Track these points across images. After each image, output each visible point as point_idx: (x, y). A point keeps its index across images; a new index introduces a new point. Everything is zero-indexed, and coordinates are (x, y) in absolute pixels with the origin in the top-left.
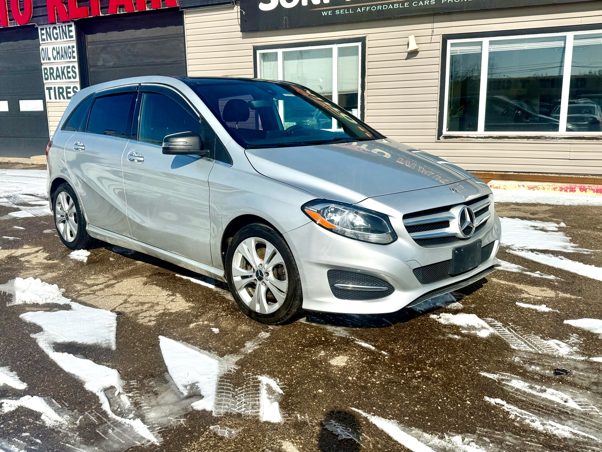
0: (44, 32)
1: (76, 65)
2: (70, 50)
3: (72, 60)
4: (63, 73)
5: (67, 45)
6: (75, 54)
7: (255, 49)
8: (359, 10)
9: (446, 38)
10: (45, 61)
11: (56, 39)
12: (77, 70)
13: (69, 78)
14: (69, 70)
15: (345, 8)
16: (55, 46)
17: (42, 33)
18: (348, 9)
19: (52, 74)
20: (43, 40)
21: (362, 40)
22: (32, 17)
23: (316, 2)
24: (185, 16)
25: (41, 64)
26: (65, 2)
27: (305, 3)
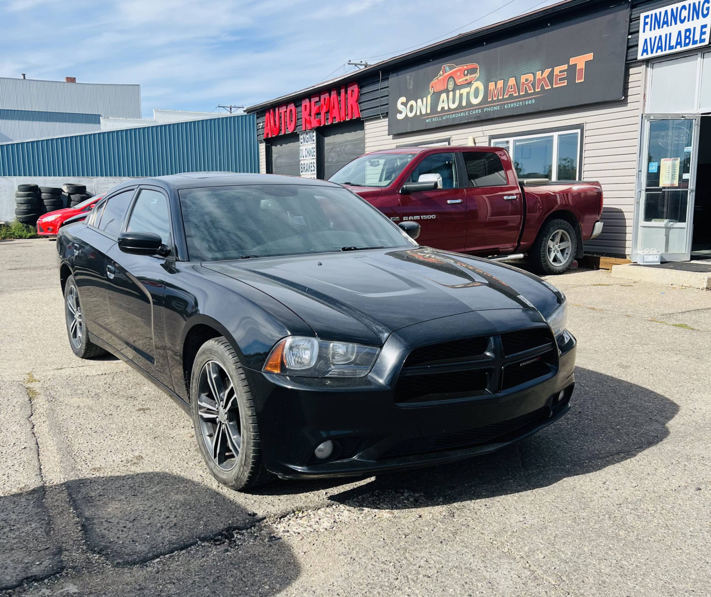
0: (302, 137)
1: (315, 161)
2: (313, 151)
3: (313, 157)
4: (309, 167)
5: (312, 147)
6: (315, 154)
8: (444, 118)
9: (491, 137)
10: (302, 158)
11: (307, 142)
12: (315, 165)
13: (312, 171)
14: (312, 165)
15: (437, 117)
16: (306, 147)
17: (301, 137)
18: (438, 117)
19: (304, 168)
20: (302, 143)
21: (449, 140)
22: (296, 126)
23: (424, 112)
24: (365, 124)
25: (300, 161)
26: (310, 115)
27: (418, 114)
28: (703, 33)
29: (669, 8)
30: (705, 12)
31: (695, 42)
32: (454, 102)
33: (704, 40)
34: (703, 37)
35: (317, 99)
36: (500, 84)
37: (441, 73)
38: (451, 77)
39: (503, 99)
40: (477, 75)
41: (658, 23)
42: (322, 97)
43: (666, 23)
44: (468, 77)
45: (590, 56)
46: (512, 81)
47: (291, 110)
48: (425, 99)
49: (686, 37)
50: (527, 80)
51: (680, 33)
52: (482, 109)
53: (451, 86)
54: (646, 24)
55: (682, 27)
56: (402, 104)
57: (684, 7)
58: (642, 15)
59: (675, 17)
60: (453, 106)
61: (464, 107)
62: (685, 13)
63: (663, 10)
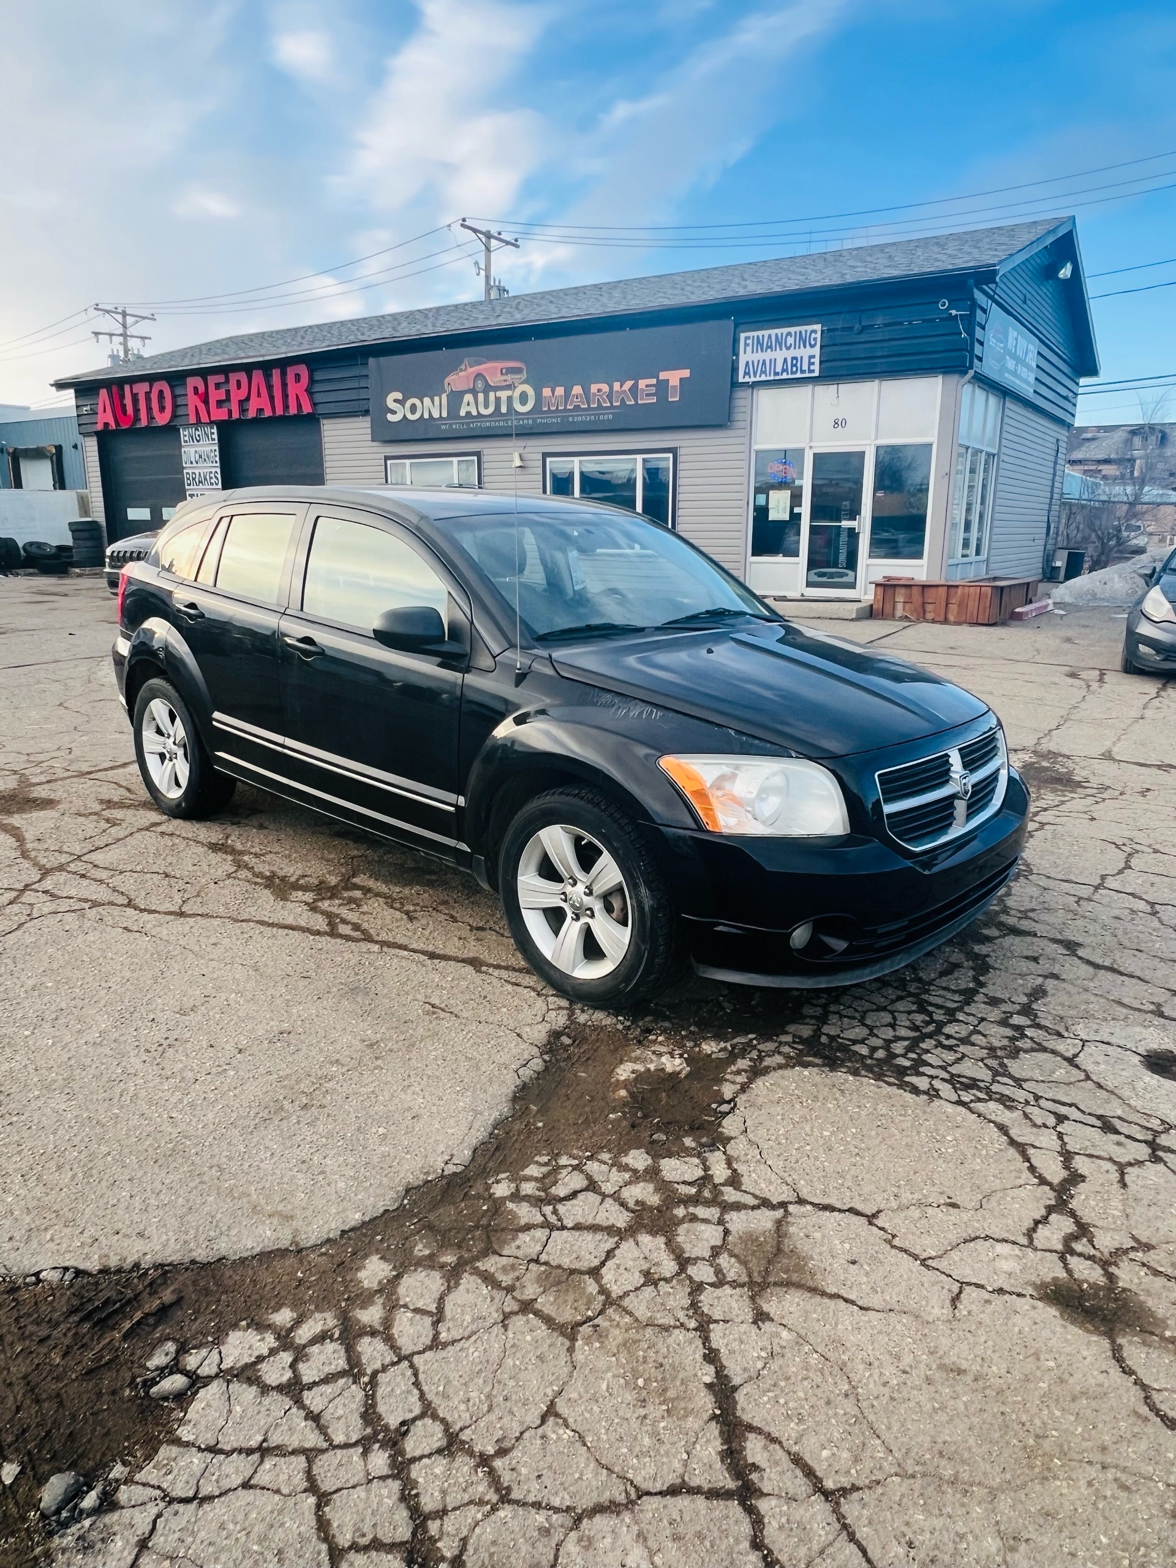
0: (186, 433)
1: (219, 470)
2: (211, 454)
3: (214, 465)
4: (205, 479)
5: (209, 449)
6: (217, 459)
7: (386, 458)
8: (471, 425)
9: (545, 455)
10: (187, 466)
11: (198, 441)
12: (219, 476)
13: (212, 484)
14: (212, 474)
15: (459, 423)
16: (197, 449)
17: (184, 434)
18: (462, 423)
19: (194, 479)
20: (186, 442)
21: (478, 454)
22: (174, 416)
23: (436, 415)
24: (324, 422)
25: (184, 468)
26: (206, 402)
27: (426, 416)
28: (811, 364)
29: (773, 332)
30: (813, 342)
31: (802, 372)
32: (486, 406)
33: (813, 371)
34: (812, 367)
35: (221, 378)
36: (560, 391)
37: (463, 367)
38: (479, 376)
39: (565, 410)
40: (524, 376)
41: (760, 345)
42: (233, 377)
43: (768, 347)
44: (509, 377)
45: (686, 373)
46: (577, 390)
47: (161, 392)
48: (437, 399)
49: (792, 366)
50: (599, 390)
51: (785, 360)
52: (534, 420)
53: (480, 385)
54: (746, 345)
55: (789, 354)
56: (395, 401)
57: (789, 334)
58: (743, 336)
59: (780, 343)
60: (483, 412)
61: (504, 415)
62: (790, 340)
63: (766, 333)
